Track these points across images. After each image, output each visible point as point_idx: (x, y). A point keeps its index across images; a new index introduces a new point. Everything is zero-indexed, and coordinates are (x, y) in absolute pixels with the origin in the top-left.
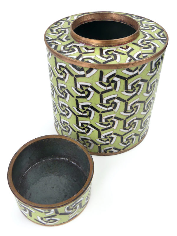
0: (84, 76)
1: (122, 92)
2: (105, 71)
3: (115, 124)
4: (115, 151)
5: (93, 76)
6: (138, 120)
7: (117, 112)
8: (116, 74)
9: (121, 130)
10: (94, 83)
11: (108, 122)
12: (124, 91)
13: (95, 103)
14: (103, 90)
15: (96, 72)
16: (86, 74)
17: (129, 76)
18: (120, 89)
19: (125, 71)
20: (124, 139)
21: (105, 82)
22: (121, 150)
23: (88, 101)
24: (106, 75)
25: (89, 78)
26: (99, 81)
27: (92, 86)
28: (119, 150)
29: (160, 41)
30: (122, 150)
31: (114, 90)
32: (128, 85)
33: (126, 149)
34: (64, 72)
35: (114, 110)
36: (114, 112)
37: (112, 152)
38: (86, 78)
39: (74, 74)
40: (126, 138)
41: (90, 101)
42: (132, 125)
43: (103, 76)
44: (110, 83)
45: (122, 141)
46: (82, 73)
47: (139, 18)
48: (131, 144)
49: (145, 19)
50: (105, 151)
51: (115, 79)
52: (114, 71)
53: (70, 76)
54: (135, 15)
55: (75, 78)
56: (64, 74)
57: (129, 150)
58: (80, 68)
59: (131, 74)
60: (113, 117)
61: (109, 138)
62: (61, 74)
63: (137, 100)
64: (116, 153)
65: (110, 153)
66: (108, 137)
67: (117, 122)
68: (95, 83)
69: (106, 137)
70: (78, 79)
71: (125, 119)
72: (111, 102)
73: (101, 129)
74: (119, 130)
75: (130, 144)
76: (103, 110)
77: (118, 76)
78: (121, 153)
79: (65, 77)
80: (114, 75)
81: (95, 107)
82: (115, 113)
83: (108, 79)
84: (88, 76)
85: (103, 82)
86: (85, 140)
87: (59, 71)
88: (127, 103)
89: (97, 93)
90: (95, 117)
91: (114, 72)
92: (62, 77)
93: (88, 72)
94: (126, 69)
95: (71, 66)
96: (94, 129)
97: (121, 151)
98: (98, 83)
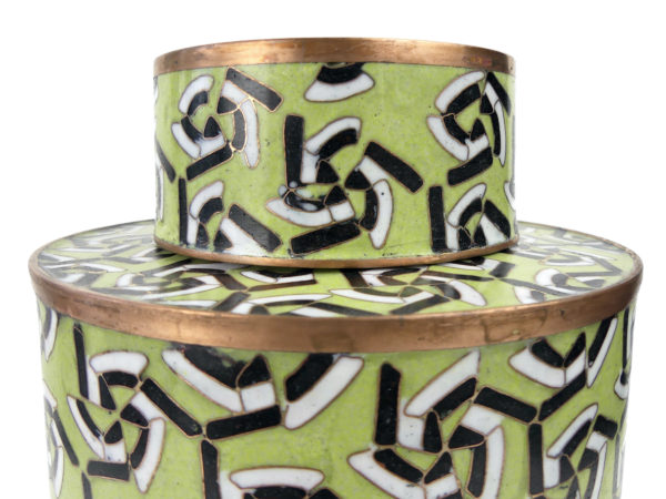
0: (269, 418)
2: (410, 370)
5: (332, 411)
8: (480, 385)
10: (340, 465)
15: (353, 380)
16: (284, 403)
17: (546, 395)
19: (527, 362)
21: (410, 450)
24: (418, 393)
25: (306, 430)
26: (374, 448)
27: (326, 485)
32: (544, 456)
34: (132, 414)
38: (288, 436)
39: (203, 415)
43: (402, 401)
44: (445, 448)
46: (259, 397)
51: (478, 418)
52: (464, 363)
53: (176, 432)
55: (204, 444)
56: (131, 432)
58: (240, 364)
59: (556, 378)
62: (114, 435)
70: (228, 448)
77: (493, 400)
79: (138, 454)
83: (432, 422)
84: (297, 412)
85: (400, 452)
87: (104, 412)
91: (465, 370)
92: (118, 453)
93: (298, 385)
94: (529, 344)
95: (177, 360)
98: (367, 464)
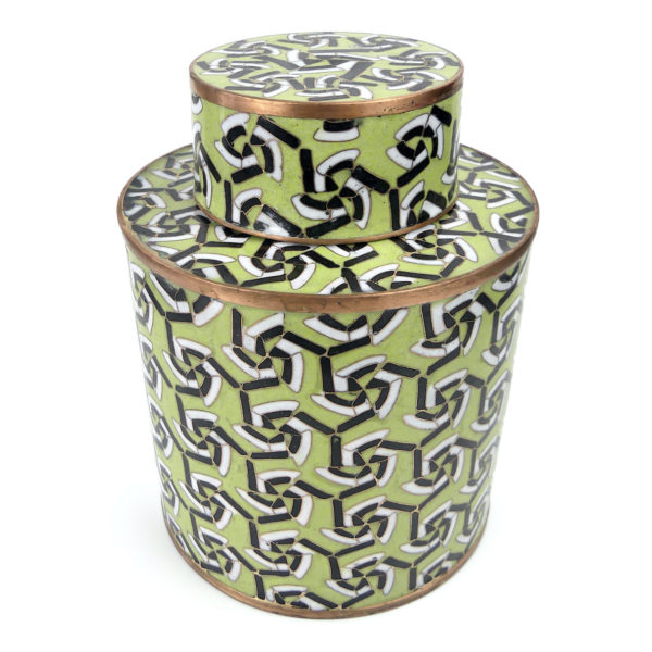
0: (189, 318)
1: (315, 398)
2: (247, 314)
3: (300, 506)
4: (315, 605)
5: (213, 324)
6: (398, 511)
7: (302, 465)
8: (286, 330)
9: (325, 531)
11: (277, 493)
12: (323, 393)
13: (227, 419)
14: (248, 380)
15: (221, 312)
17: (335, 344)
18: (304, 384)
19: (315, 324)
20: (344, 567)
21: (250, 351)
22: (336, 606)
23: (208, 409)
24: (251, 326)
25: (203, 328)
26: (233, 345)
27: (213, 356)
28: (330, 605)
29: (494, 241)
30: (340, 607)
31: (283, 384)
32: (334, 374)
33: (357, 606)
35: (291, 455)
36: (295, 462)
37: (304, 606)
38: (195, 329)
39: (166, 308)
40: (352, 566)
41: (211, 409)
42: (369, 522)
43: (244, 328)
44: (268, 355)
45: (336, 574)
46: (184, 307)
47: (480, 159)
48: (378, 593)
49: (497, 165)
50: (280, 598)
51: (285, 345)
52: (276, 317)
53: (157, 312)
54: (472, 149)
57: (372, 612)
58: (175, 290)
59: (342, 337)
60: (292, 482)
61: (288, 552)
63: (380, 435)
64: (318, 615)
65: (297, 610)
66: (284, 548)
67: (308, 501)
68: (222, 346)
69: (274, 546)
70: (174, 326)
71: (336, 497)
72: (278, 423)
73: (256, 515)
74: (321, 532)
75: (371, 593)
76: (256, 451)
77: (293, 338)
78: (336, 617)
80: (276, 331)
81: (229, 432)
82: (297, 467)
83: (260, 341)
84: (199, 319)
85: (244, 350)
86: (213, 544)
88: (340, 439)
89: (230, 386)
90: (235, 467)
91: (276, 320)
93: (199, 306)
94: (318, 315)
95: (153, 278)
96: (235, 512)
97: (335, 609)
98: (229, 351)
